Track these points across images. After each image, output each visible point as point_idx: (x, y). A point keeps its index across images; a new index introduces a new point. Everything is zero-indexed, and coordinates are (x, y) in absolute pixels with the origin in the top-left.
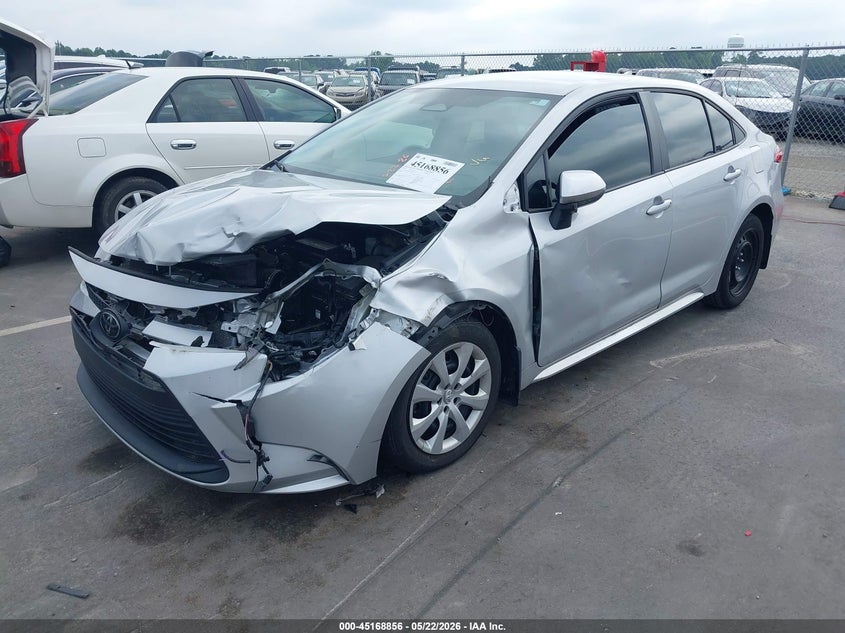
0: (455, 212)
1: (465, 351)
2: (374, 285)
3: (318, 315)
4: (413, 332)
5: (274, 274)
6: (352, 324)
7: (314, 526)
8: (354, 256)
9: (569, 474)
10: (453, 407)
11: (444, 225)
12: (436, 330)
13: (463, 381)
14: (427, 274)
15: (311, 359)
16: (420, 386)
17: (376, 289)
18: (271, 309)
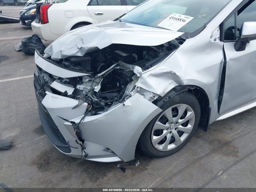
0: (185, 40)
1: (182, 108)
2: (138, 75)
3: (118, 85)
4: (155, 99)
5: (101, 65)
6: (127, 92)
7: (106, 176)
8: (136, 59)
9: (227, 170)
10: (175, 132)
11: (179, 46)
12: (168, 98)
13: (180, 121)
14: (165, 71)
15: (109, 106)
16: (158, 123)
17: (139, 77)
18: (98, 80)
